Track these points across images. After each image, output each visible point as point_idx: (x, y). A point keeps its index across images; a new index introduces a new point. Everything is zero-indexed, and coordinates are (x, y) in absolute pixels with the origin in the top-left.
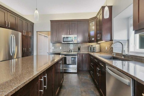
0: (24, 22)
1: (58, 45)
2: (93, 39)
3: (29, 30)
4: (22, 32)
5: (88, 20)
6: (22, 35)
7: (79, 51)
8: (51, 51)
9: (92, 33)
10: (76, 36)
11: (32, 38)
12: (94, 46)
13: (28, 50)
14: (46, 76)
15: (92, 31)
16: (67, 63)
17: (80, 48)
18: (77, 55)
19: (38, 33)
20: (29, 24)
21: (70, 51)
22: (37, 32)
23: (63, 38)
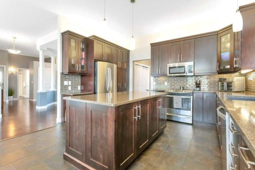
0: (119, 50)
1: (162, 79)
2: (228, 67)
3: (124, 61)
4: (117, 64)
5: (217, 33)
6: (118, 68)
7: (198, 89)
8: (152, 88)
9: (226, 55)
10: (192, 63)
11: (127, 70)
12: (230, 80)
13: (123, 85)
14: (140, 107)
15: (225, 52)
16: (175, 106)
17: (199, 84)
18: (193, 95)
19: (135, 63)
20: (124, 52)
21: (182, 88)
22: (133, 61)
23: (170, 68)
